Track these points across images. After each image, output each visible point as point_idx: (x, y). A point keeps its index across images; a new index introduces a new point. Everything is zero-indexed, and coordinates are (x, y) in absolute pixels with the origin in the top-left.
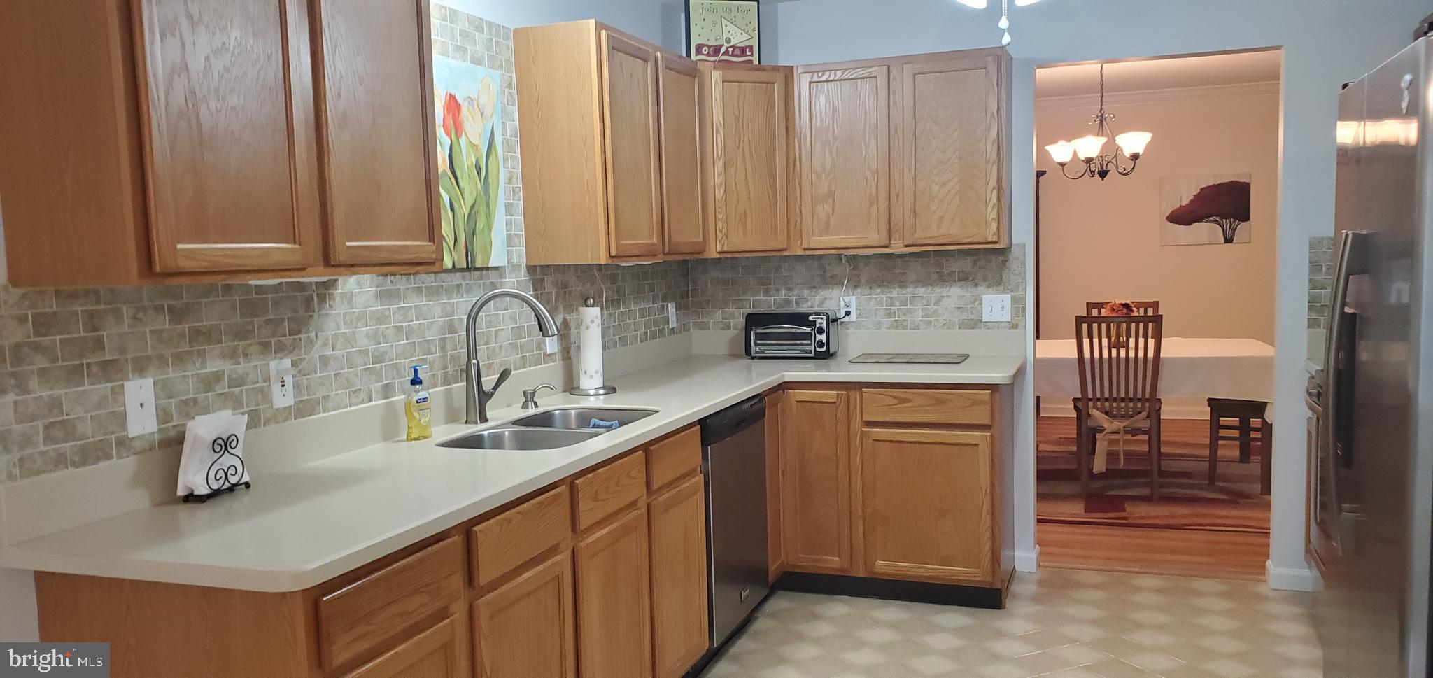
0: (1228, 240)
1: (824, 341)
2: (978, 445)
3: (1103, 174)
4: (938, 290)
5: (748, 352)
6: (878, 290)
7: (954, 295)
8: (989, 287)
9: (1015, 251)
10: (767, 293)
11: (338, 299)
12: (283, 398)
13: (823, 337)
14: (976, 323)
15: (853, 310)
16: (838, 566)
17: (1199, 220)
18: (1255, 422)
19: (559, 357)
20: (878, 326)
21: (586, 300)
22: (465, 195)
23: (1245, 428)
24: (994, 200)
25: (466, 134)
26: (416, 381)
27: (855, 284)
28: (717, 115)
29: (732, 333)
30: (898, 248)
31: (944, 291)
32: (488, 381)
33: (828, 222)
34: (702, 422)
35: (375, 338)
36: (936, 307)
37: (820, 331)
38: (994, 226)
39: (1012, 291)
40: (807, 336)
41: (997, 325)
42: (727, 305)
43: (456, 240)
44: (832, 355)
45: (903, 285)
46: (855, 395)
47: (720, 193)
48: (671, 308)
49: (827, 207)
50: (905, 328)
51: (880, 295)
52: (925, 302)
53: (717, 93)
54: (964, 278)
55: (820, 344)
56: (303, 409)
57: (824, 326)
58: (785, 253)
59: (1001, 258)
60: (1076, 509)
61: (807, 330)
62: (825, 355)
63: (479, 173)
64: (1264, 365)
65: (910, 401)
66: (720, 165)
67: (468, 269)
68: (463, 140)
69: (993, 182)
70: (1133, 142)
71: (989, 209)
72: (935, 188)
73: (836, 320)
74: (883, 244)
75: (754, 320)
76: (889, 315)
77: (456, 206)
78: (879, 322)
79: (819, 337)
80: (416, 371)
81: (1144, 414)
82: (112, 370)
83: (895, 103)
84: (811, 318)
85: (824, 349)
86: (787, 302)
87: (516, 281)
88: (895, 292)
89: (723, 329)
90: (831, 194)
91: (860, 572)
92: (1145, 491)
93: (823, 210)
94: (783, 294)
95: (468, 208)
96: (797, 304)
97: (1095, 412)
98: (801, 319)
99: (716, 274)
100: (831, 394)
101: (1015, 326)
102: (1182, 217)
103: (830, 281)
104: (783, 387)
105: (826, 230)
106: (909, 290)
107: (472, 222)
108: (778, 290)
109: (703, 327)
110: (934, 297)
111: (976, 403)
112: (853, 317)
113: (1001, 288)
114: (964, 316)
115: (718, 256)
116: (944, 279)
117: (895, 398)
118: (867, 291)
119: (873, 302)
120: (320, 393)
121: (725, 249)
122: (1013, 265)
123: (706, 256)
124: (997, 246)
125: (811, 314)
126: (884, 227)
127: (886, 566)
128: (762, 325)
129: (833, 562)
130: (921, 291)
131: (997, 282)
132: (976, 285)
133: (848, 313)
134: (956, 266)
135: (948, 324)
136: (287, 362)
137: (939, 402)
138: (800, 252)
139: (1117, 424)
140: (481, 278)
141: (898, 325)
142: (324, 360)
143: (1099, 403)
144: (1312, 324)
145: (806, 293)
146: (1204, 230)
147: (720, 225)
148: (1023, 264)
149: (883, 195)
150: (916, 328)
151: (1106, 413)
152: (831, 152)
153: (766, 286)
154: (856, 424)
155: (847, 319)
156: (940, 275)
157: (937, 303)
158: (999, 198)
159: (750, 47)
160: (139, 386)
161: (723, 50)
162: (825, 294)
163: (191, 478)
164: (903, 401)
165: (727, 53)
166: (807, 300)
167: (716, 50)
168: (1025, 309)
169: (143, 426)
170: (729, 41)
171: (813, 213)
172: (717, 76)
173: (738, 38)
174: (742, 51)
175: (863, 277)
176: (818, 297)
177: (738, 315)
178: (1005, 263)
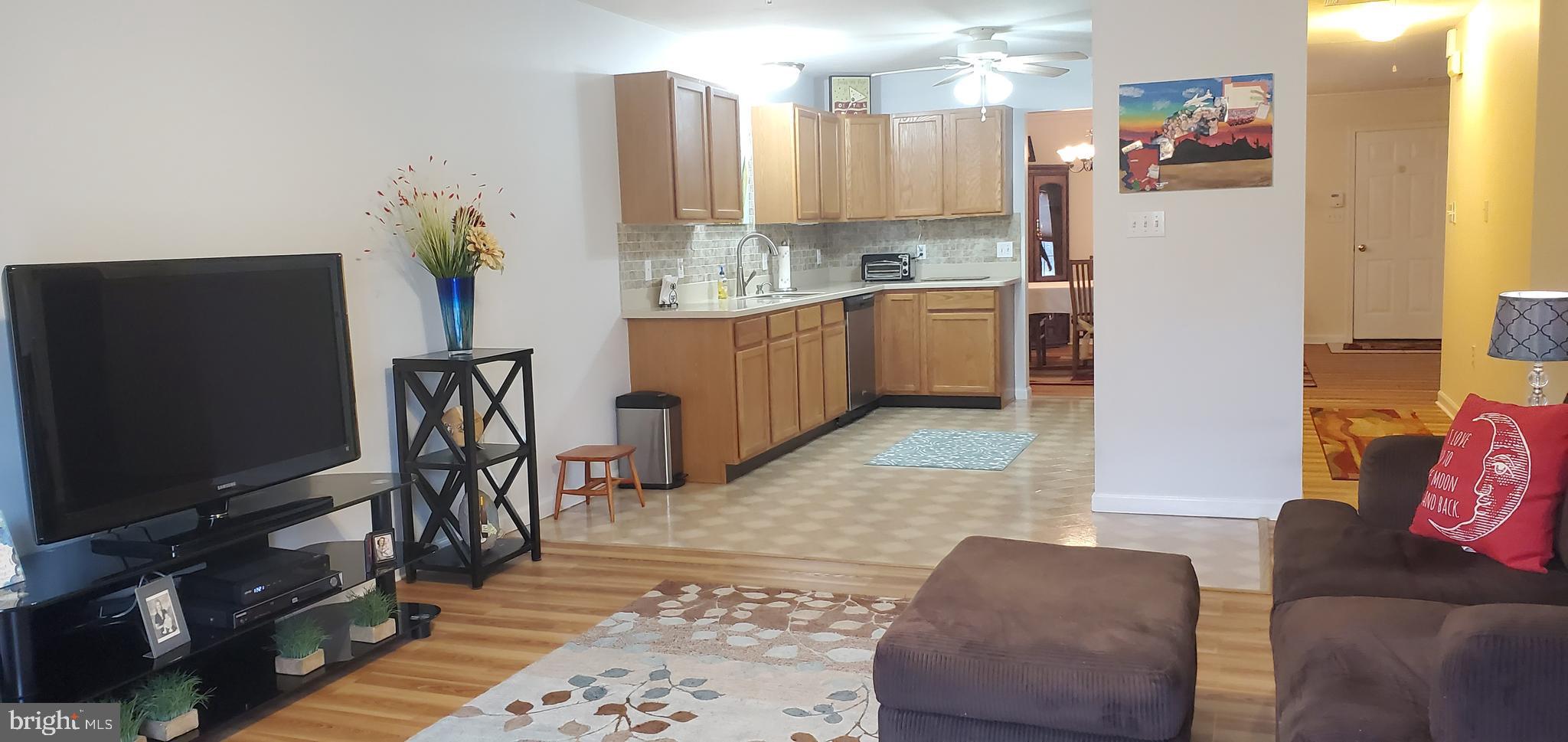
1: (907, 270)
2: (986, 320)
4: (972, 240)
5: (863, 278)
6: (939, 241)
7: (981, 243)
8: (1000, 238)
9: (1015, 217)
10: (874, 243)
11: (695, 235)
12: (681, 274)
13: (907, 268)
14: (994, 258)
15: (924, 252)
16: (913, 390)
19: (767, 272)
20: (938, 261)
21: (782, 243)
24: (999, 189)
26: (722, 273)
27: (925, 237)
28: (847, 142)
29: (853, 268)
30: (948, 216)
31: (976, 241)
32: (746, 279)
33: (909, 202)
34: (844, 299)
35: (705, 253)
36: (971, 250)
37: (905, 264)
38: (999, 203)
39: (1013, 240)
40: (898, 267)
41: (1005, 259)
42: (850, 251)
44: (912, 279)
45: (952, 238)
46: (923, 296)
47: (849, 186)
48: (818, 252)
49: (909, 193)
50: (954, 262)
51: (940, 243)
52: (965, 247)
53: (847, 131)
54: (987, 233)
55: (905, 272)
56: (685, 280)
57: (907, 261)
58: (885, 219)
59: (1007, 221)
61: (897, 263)
62: (908, 278)
65: (952, 297)
66: (849, 170)
69: (999, 178)
71: (997, 193)
72: (968, 183)
73: (914, 258)
74: (939, 213)
75: (866, 259)
76: (945, 254)
78: (939, 259)
79: (904, 268)
80: (721, 268)
82: (642, 256)
83: (946, 135)
84: (899, 257)
85: (907, 274)
86: (887, 249)
87: (751, 230)
88: (948, 242)
89: (848, 266)
90: (910, 186)
91: (926, 393)
93: (906, 195)
94: (884, 244)
96: (892, 250)
98: (894, 257)
99: (844, 233)
100: (911, 295)
101: (1015, 260)
103: (910, 236)
104: (883, 292)
105: (908, 206)
106: (956, 240)
108: (882, 242)
109: (836, 265)
110: (970, 244)
111: (987, 296)
112: (924, 257)
113: (1007, 238)
114: (987, 255)
115: (847, 221)
116: (976, 233)
117: (944, 296)
118: (932, 241)
119: (936, 248)
120: (692, 271)
121: (852, 217)
122: (1014, 225)
123: (841, 221)
124: (1001, 214)
125: (900, 254)
126: (940, 204)
127: (941, 388)
128: (871, 262)
129: (910, 388)
130: (963, 240)
131: (1005, 235)
132: (994, 237)
133: (921, 254)
134: (982, 226)
135: (978, 260)
136: (682, 259)
137: (968, 297)
138: (894, 218)
140: (741, 229)
141: (949, 261)
142: (693, 260)
143: (1083, 317)
145: (897, 243)
147: (849, 204)
148: (1020, 225)
149: (940, 187)
150: (961, 262)
152: (911, 162)
153: (874, 240)
154: (924, 311)
155: (920, 258)
156: (974, 231)
157: (972, 247)
158: (1001, 188)
159: (866, 103)
160: (648, 263)
161: (850, 104)
162: (908, 243)
163: (665, 298)
164: (949, 298)
165: (852, 106)
166: (897, 247)
167: (847, 105)
168: (1020, 250)
169: (648, 277)
170: (853, 99)
171: (901, 197)
172: (847, 121)
173: (858, 97)
174: (861, 105)
175: (930, 235)
176: (904, 245)
177: (857, 256)
178: (1009, 224)
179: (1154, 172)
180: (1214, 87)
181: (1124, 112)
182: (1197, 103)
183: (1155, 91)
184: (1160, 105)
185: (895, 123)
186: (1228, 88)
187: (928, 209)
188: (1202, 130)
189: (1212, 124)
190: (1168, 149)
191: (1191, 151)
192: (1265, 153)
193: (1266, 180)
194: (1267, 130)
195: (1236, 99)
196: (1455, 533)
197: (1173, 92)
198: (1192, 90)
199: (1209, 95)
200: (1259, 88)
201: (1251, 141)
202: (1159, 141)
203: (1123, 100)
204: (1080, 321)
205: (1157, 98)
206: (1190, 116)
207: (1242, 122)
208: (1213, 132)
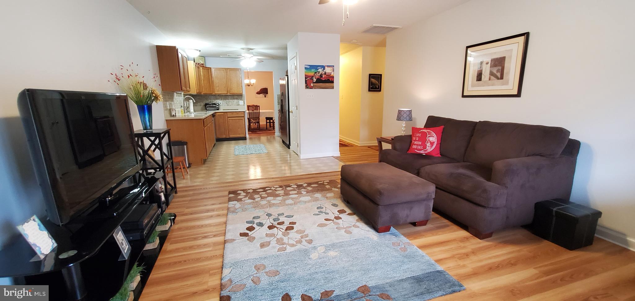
0: (265, 97)
2: (243, 119)
3: (249, 86)
5: (206, 109)
6: (225, 100)
7: (236, 101)
9: (243, 95)
11: (174, 96)
13: (218, 107)
14: (239, 104)
17: (261, 94)
18: (271, 121)
20: (225, 105)
23: (270, 122)
26: (181, 107)
28: (202, 74)
30: (229, 94)
31: (234, 100)
32: (186, 109)
33: (218, 90)
34: (212, 114)
37: (217, 106)
38: (241, 91)
39: (243, 101)
41: (242, 105)
42: (200, 102)
44: (220, 109)
45: (228, 100)
46: (226, 113)
47: (203, 85)
49: (218, 88)
52: (231, 102)
53: (201, 71)
54: (236, 99)
55: (218, 108)
58: (212, 94)
60: (251, 133)
61: (215, 106)
62: (218, 109)
64: (273, 112)
66: (203, 81)
69: (241, 86)
70: (253, 81)
72: (233, 86)
73: (219, 104)
75: (206, 104)
76: (227, 104)
81: (258, 120)
83: (227, 74)
86: (211, 102)
88: (227, 100)
89: (200, 106)
90: (218, 86)
91: (228, 137)
93: (217, 88)
94: (210, 101)
96: (212, 102)
97: (251, 120)
98: (215, 104)
100: (222, 114)
101: (244, 105)
102: (258, 93)
103: (217, 99)
104: (215, 113)
106: (229, 100)
108: (209, 100)
109: (196, 106)
110: (233, 102)
111: (242, 114)
112: (221, 104)
114: (237, 104)
116: (234, 99)
119: (224, 102)
121: (204, 93)
122: (243, 97)
126: (227, 91)
127: (232, 136)
128: (208, 105)
129: (224, 136)
130: (231, 100)
131: (241, 99)
132: (238, 100)
134: (235, 97)
135: (235, 105)
137: (238, 114)
139: (255, 121)
141: (228, 105)
143: (252, 118)
144: (278, 104)
145: (213, 100)
146: (261, 95)
148: (244, 97)
149: (226, 87)
150: (231, 106)
151: (253, 120)
152: (218, 80)
153: (207, 99)
154: (226, 117)
156: (233, 98)
158: (241, 88)
160: (168, 103)
162: (216, 101)
163: (173, 113)
164: (232, 114)
167: (199, 64)
168: (245, 103)
169: (168, 108)
171: (216, 89)
172: (201, 68)
173: (202, 62)
174: (203, 64)
175: (222, 99)
176: (215, 101)
177: (203, 104)
178: (242, 97)
179: (312, 85)
180: (323, 67)
181: (306, 71)
182: (320, 70)
183: (312, 67)
184: (313, 70)
185: (213, 70)
186: (326, 68)
187: (224, 92)
188: (321, 76)
189: (323, 75)
190: (315, 80)
191: (319, 81)
192: (333, 82)
193: (333, 88)
194: (333, 77)
195: (328, 70)
196: (422, 152)
197: (316, 67)
198: (319, 67)
199: (322, 69)
200: (332, 68)
201: (330, 79)
202: (313, 78)
203: (306, 68)
205: (313, 68)
206: (319, 73)
207: (328, 75)
208: (323, 77)
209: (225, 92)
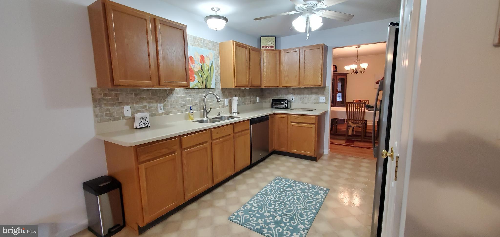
1: (286, 105)
2: (312, 127)
3: (357, 72)
4: (311, 95)
5: (272, 107)
7: (314, 97)
8: (321, 95)
9: (327, 88)
11: (174, 93)
12: (161, 111)
14: (318, 103)
15: (294, 99)
16: (285, 150)
20: (299, 102)
21: (234, 95)
22: (205, 74)
25: (206, 63)
26: (191, 109)
27: (294, 94)
28: (264, 60)
29: (270, 103)
30: (301, 87)
32: (208, 111)
33: (287, 81)
34: (250, 120)
35: (183, 101)
36: (310, 99)
38: (320, 82)
39: (326, 96)
40: (283, 104)
41: (322, 103)
42: (269, 98)
43: (203, 83)
44: (289, 108)
46: (289, 116)
47: (265, 75)
50: (304, 103)
51: (299, 96)
52: (308, 98)
53: (264, 55)
54: (316, 93)
56: (166, 113)
57: (287, 102)
58: (279, 87)
63: (209, 70)
65: (299, 118)
66: (265, 69)
67: (205, 89)
68: (205, 64)
69: (320, 73)
70: (364, 66)
71: (319, 78)
72: (308, 74)
73: (289, 101)
74: (298, 86)
75: (274, 101)
76: (301, 100)
77: (203, 76)
79: (285, 104)
80: (191, 107)
81: (360, 123)
82: (121, 104)
83: (301, 57)
84: (284, 101)
85: (286, 107)
86: (281, 97)
87: (218, 92)
88: (302, 96)
89: (268, 102)
90: (288, 76)
91: (289, 152)
92: (360, 140)
93: (286, 79)
94: (280, 96)
95: (206, 77)
96: (283, 98)
98: (282, 101)
100: (284, 116)
101: (326, 103)
103: (289, 93)
104: (275, 114)
105: (287, 83)
106: (305, 95)
107: (207, 80)
109: (265, 102)
111: (313, 119)
112: (294, 101)
113: (323, 95)
114: (316, 101)
115: (264, 88)
116: (312, 93)
117: (296, 117)
118: (297, 95)
119: (298, 98)
120: (170, 110)
121: (266, 86)
122: (326, 91)
123: (262, 87)
124: (321, 86)
125: (284, 100)
126: (298, 82)
127: (294, 151)
130: (307, 96)
131: (323, 94)
132: (319, 95)
133: (293, 100)
134: (314, 90)
135: (312, 103)
136: (162, 104)
137: (305, 118)
138: (282, 87)
139: (354, 125)
140: (209, 90)
141: (302, 103)
142: (171, 105)
143: (351, 121)
145: (285, 96)
147: (265, 81)
148: (328, 90)
149: (298, 76)
150: (306, 103)
151: (352, 123)
152: (288, 67)
153: (277, 94)
154: (289, 122)
155: (292, 101)
157: (310, 98)
158: (321, 76)
159: (274, 46)
160: (127, 107)
161: (268, 47)
165: (268, 48)
166: (285, 97)
167: (266, 47)
168: (328, 100)
169: (128, 115)
170: (269, 45)
171: (284, 79)
172: (265, 52)
173: (271, 44)
174: (272, 47)
175: (296, 93)
176: (287, 97)
177: (271, 100)
178: (324, 90)
185: (283, 53)
187: (294, 83)
204: (350, 123)
209: (296, 84)
